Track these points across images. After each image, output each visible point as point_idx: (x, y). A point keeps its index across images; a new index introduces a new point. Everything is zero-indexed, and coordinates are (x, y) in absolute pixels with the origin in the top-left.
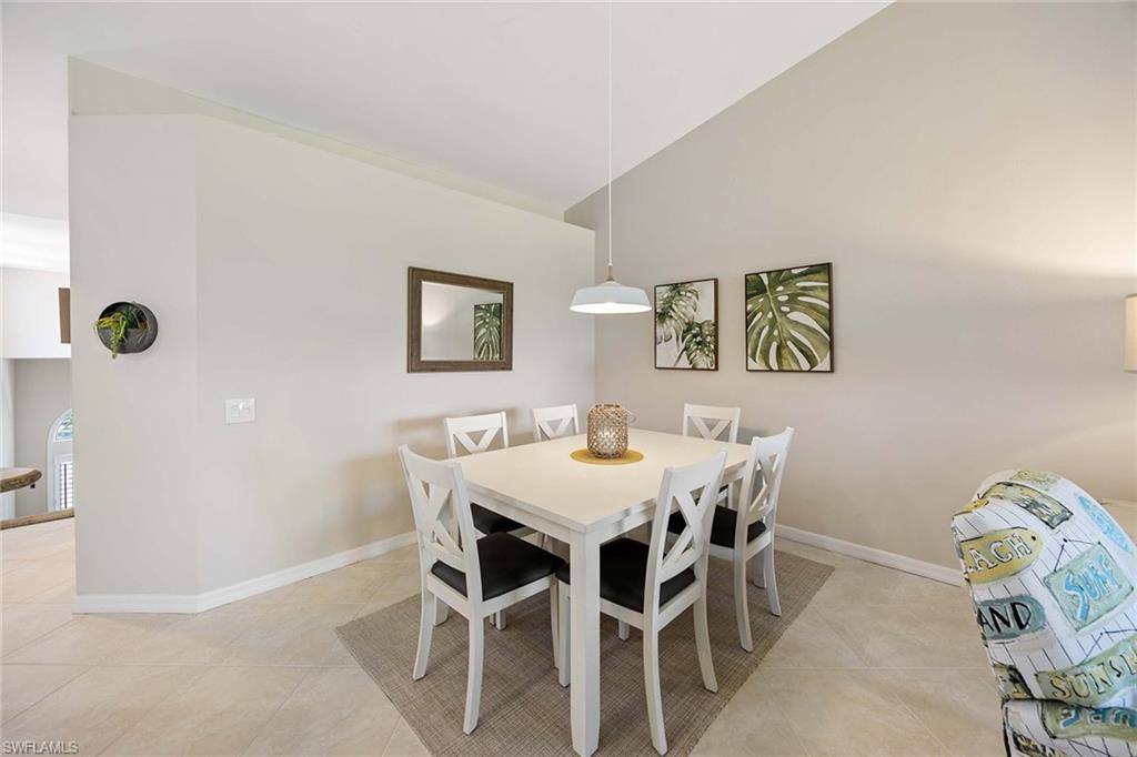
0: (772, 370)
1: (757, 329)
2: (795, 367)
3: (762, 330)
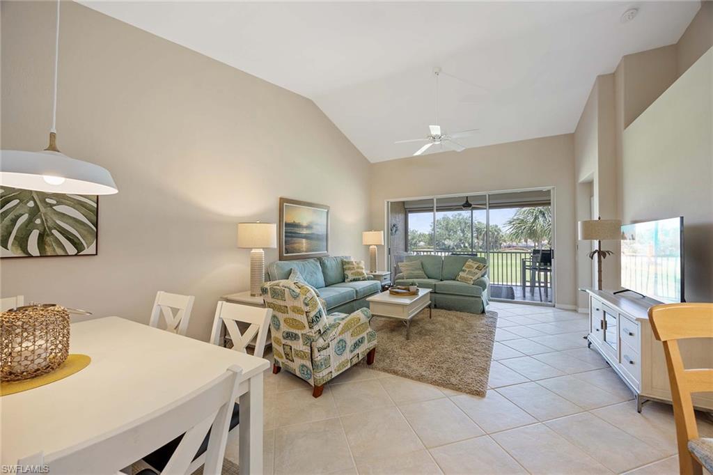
0: (30, 256)
1: (10, 216)
2: (60, 252)
3: (18, 217)
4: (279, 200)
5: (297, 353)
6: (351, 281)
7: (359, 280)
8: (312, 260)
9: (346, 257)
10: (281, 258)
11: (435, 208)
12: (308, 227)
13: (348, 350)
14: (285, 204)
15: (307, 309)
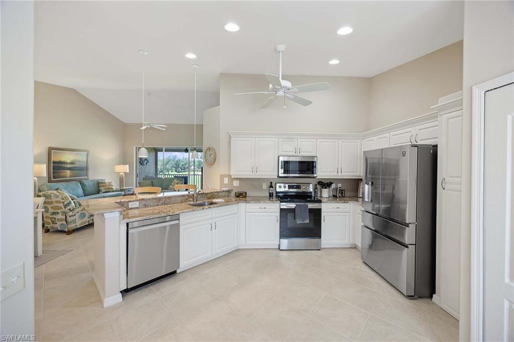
4: (47, 149)
5: (59, 220)
6: (104, 193)
7: (110, 192)
8: (74, 182)
9: (102, 180)
10: (50, 181)
11: (164, 150)
12: (72, 163)
13: (86, 217)
14: (52, 151)
15: (63, 201)
